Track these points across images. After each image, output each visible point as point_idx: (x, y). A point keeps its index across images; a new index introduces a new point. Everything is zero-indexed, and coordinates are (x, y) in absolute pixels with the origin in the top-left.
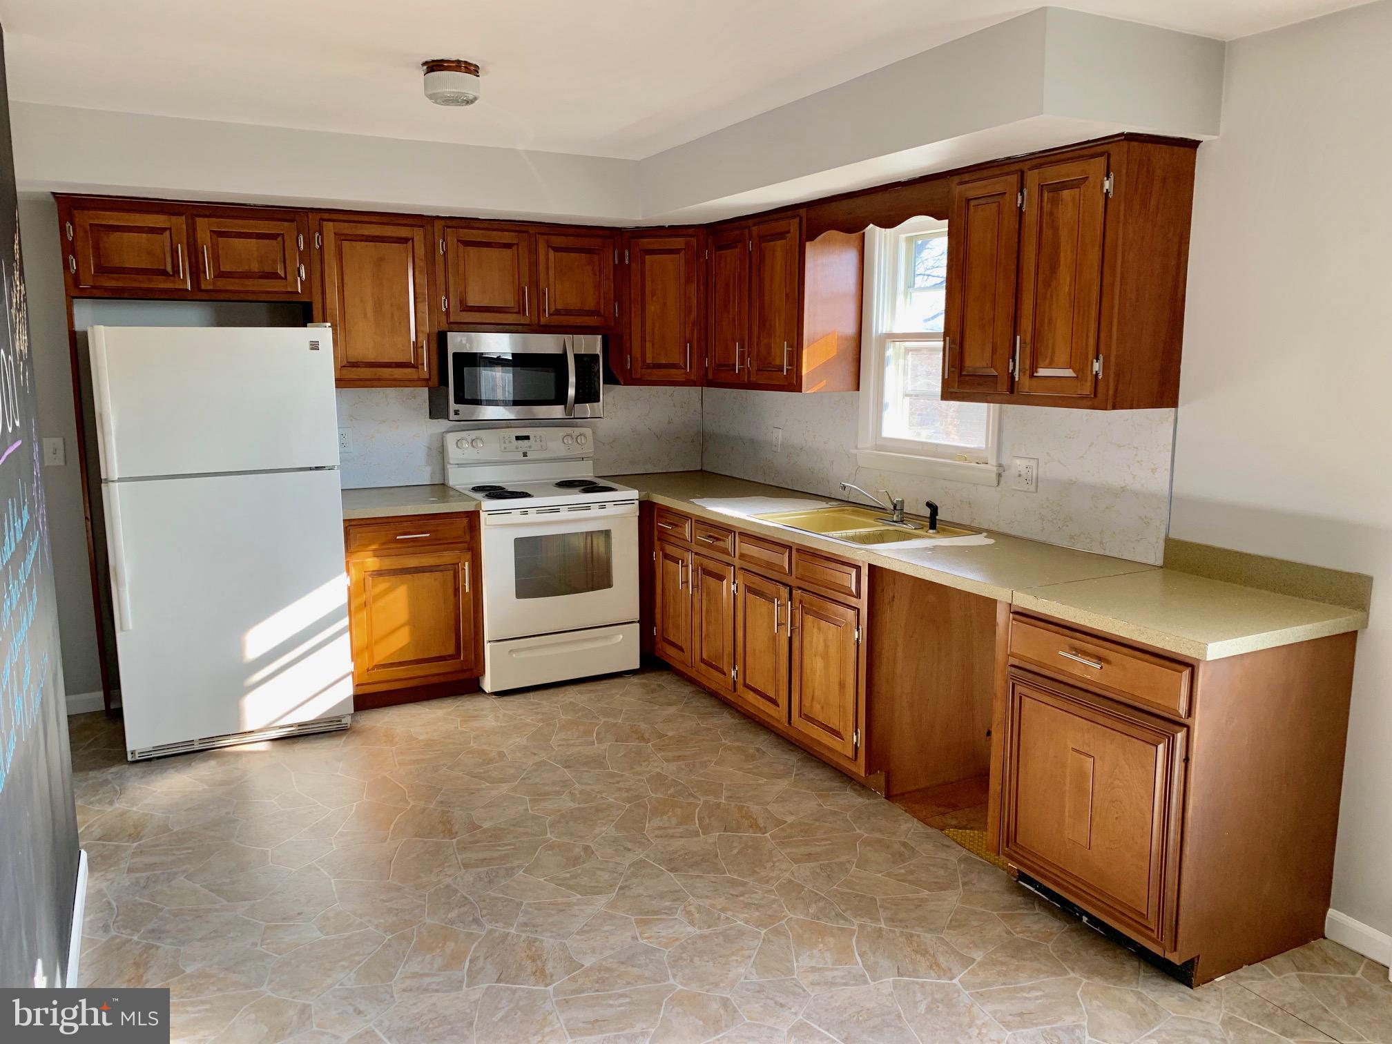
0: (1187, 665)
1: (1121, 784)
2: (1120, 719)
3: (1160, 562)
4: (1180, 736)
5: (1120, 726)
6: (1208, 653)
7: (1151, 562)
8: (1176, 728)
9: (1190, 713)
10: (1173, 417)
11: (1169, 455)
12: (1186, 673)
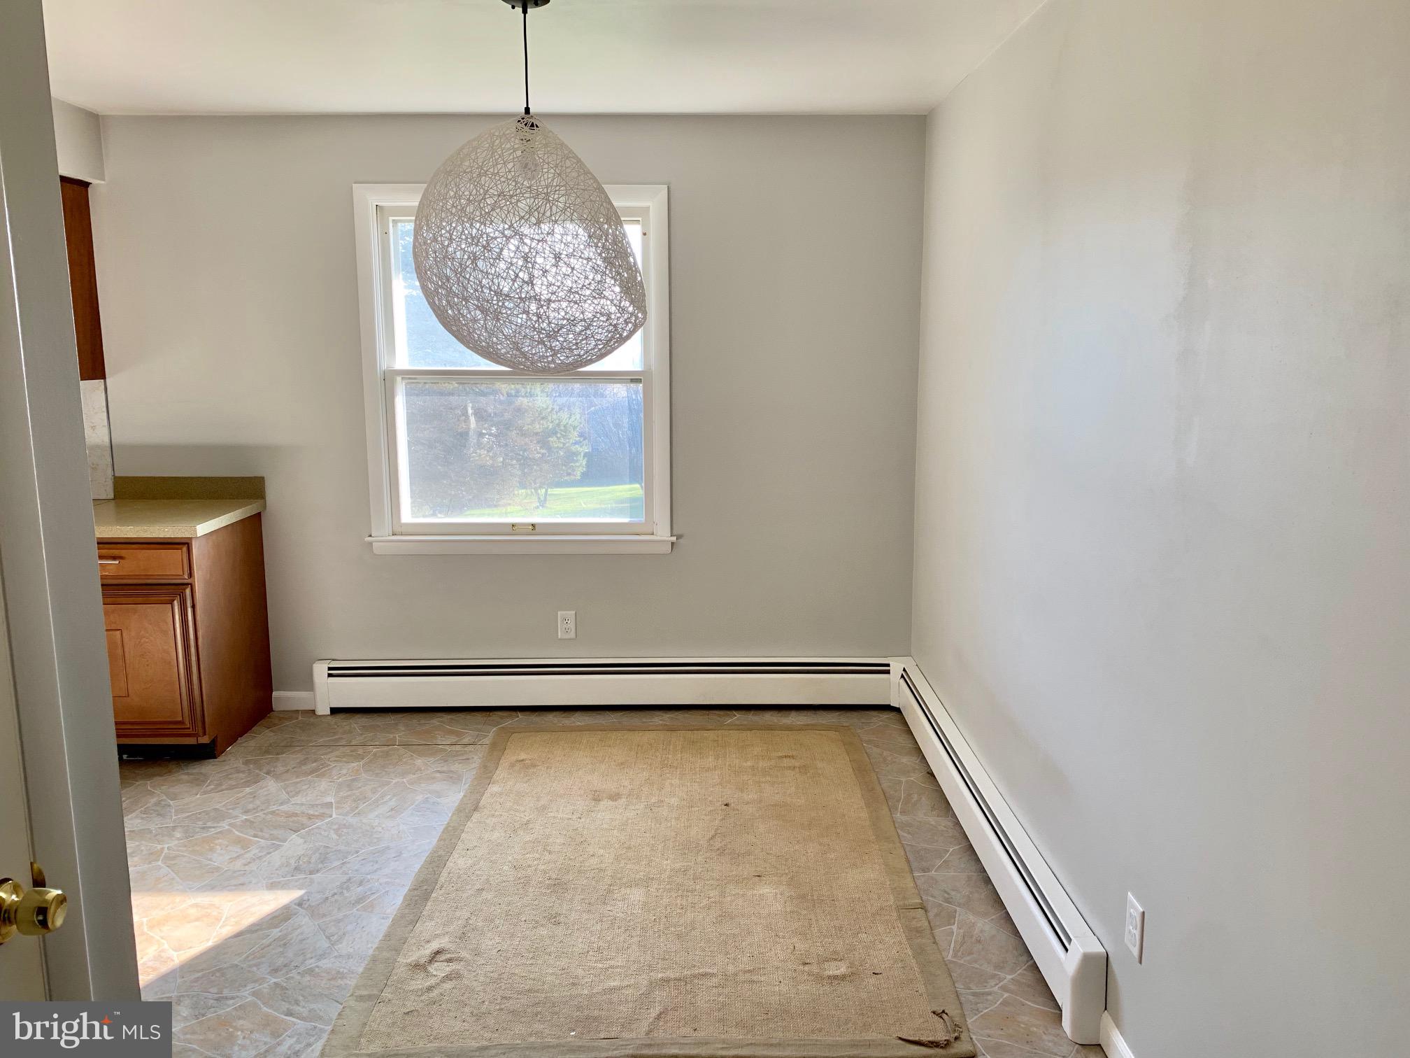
0: (184, 544)
1: (147, 640)
2: (138, 596)
3: (112, 497)
4: (188, 591)
5: (140, 599)
6: (198, 531)
7: (108, 498)
8: (184, 587)
9: (191, 575)
10: (103, 387)
11: (105, 414)
12: (185, 549)
